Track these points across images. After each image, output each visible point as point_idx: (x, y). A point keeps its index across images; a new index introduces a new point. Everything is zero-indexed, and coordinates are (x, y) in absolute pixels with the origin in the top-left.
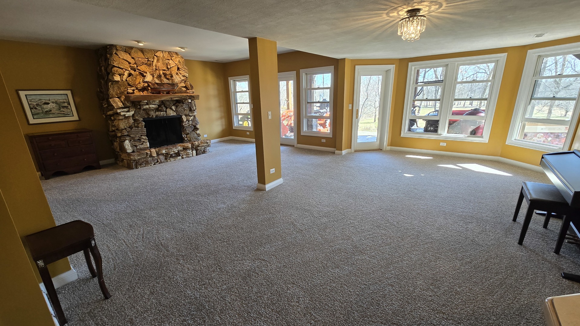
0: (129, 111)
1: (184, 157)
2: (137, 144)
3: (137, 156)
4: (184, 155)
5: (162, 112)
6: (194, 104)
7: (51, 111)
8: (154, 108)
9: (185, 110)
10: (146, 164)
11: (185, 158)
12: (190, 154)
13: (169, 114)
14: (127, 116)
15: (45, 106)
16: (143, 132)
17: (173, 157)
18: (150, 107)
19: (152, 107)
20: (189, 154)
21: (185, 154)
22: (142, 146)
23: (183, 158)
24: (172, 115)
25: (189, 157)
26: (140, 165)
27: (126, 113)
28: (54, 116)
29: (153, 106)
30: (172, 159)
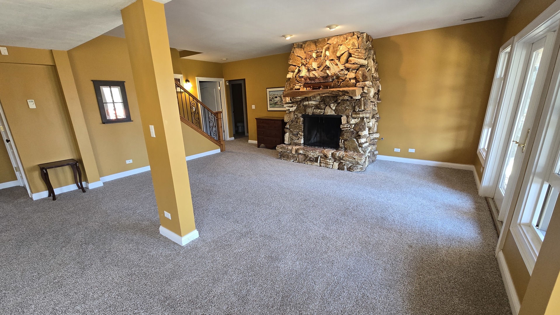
0: (292, 107)
1: (322, 165)
2: (294, 138)
3: (280, 148)
4: (322, 163)
5: (319, 110)
6: (363, 102)
7: (277, 103)
8: (313, 104)
9: (346, 109)
10: (287, 158)
11: (324, 166)
12: (329, 165)
13: (326, 113)
14: (290, 110)
15: (275, 99)
16: (300, 128)
17: (311, 161)
18: (309, 104)
19: (312, 104)
20: (327, 164)
21: (325, 162)
22: (297, 141)
23: (320, 166)
24: (329, 114)
25: (327, 167)
26: (284, 157)
27: (289, 108)
28: (278, 106)
29: (314, 103)
30: (309, 163)
